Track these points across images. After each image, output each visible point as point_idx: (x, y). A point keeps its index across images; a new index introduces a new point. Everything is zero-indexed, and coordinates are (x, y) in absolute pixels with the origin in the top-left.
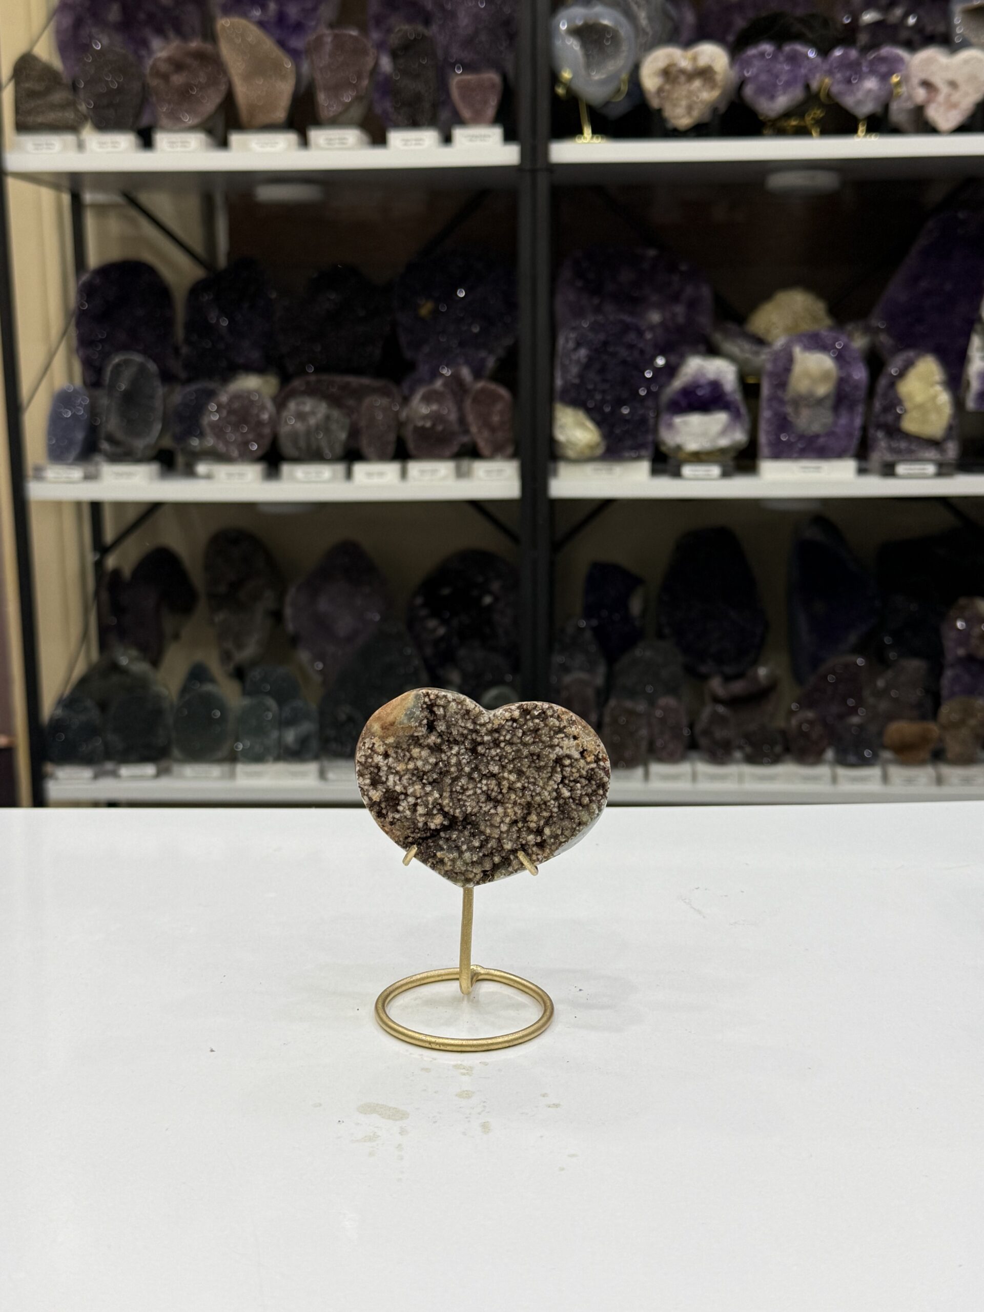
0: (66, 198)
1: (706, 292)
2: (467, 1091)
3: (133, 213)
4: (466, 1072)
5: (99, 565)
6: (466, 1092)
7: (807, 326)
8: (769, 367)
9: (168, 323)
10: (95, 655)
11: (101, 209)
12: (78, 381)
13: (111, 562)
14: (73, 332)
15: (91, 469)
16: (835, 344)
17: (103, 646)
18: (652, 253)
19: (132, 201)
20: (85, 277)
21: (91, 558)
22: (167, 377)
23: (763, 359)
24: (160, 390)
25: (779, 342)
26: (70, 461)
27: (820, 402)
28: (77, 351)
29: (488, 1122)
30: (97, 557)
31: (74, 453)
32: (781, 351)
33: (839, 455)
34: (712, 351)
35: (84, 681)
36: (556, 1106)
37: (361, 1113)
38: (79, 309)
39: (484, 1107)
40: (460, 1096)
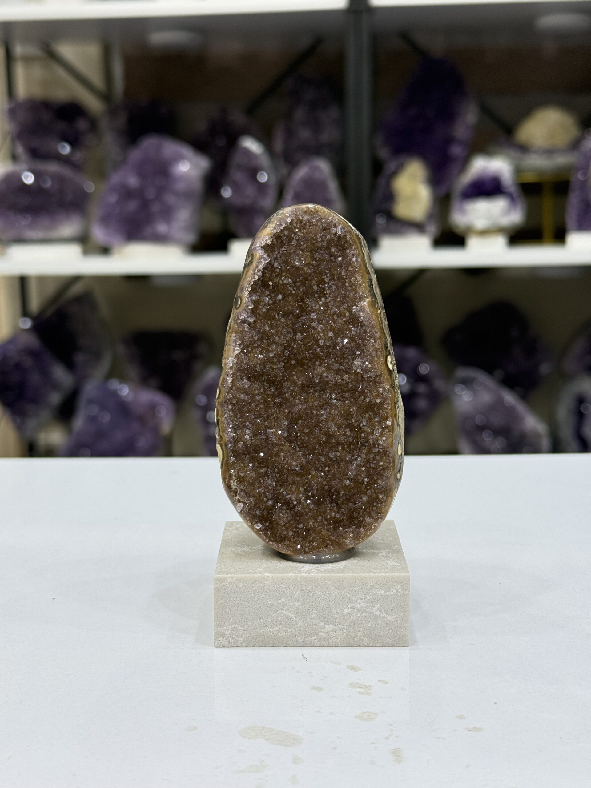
2: (368, 712)
6: (367, 714)
11: (29, 60)
29: (398, 748)
36: (476, 729)
37: (245, 737)
39: (391, 730)
40: (360, 718)
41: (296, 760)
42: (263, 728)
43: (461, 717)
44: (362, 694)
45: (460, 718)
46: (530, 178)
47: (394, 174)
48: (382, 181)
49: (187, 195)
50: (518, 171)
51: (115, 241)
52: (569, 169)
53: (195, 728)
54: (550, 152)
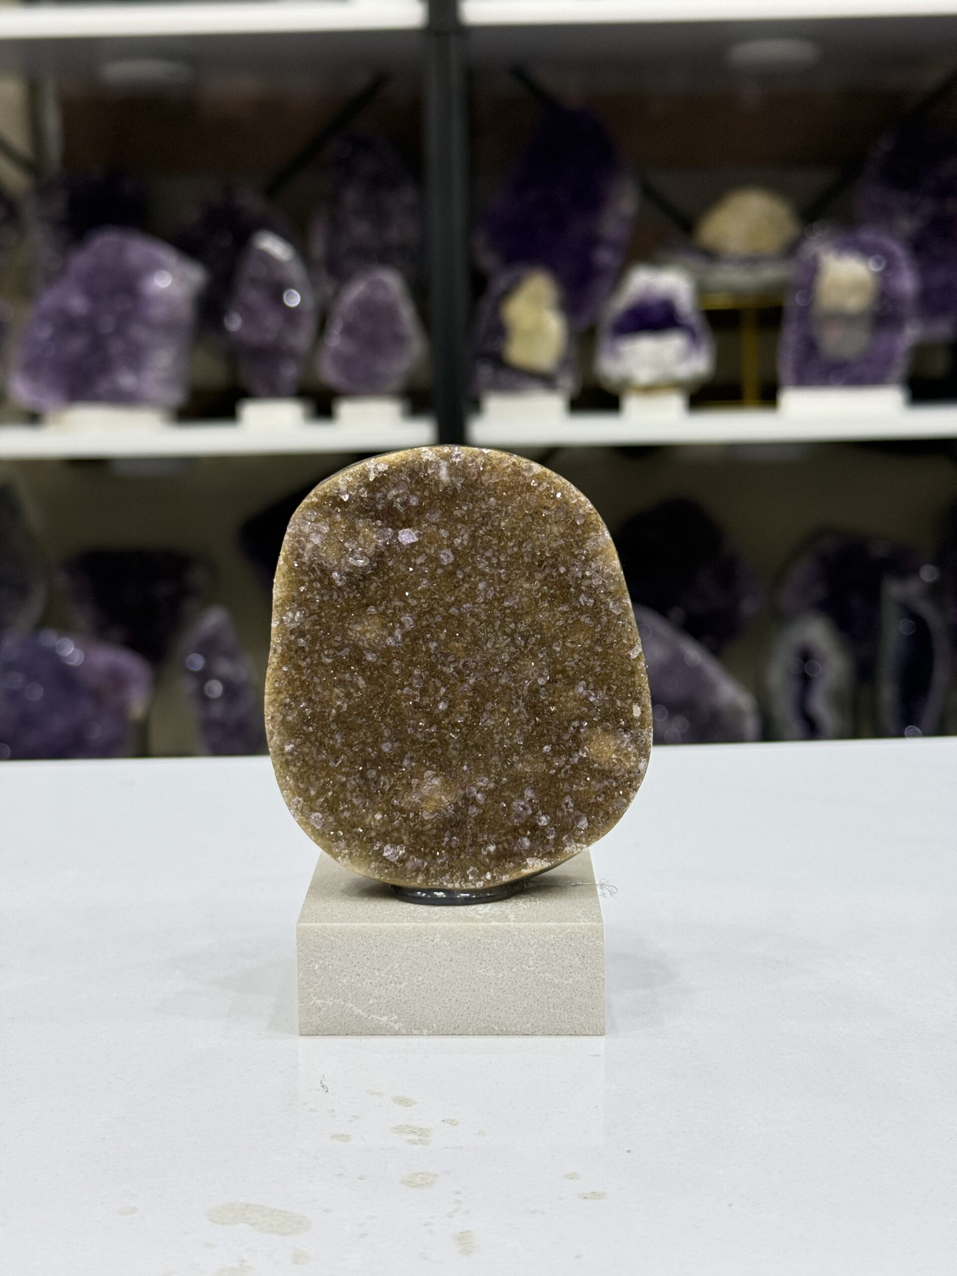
2: (422, 1173)
4: (417, 1138)
6: (420, 1176)
29: (468, 1231)
37: (216, 1222)
39: (458, 1202)
40: (409, 1183)
41: (298, 1258)
42: (247, 1206)
43: (572, 1176)
44: (414, 1143)
45: (571, 1178)
46: (721, 302)
47: (507, 294)
48: (486, 306)
49: (169, 327)
50: (701, 291)
51: (48, 402)
52: (781, 288)
53: (134, 1210)
54: (752, 261)
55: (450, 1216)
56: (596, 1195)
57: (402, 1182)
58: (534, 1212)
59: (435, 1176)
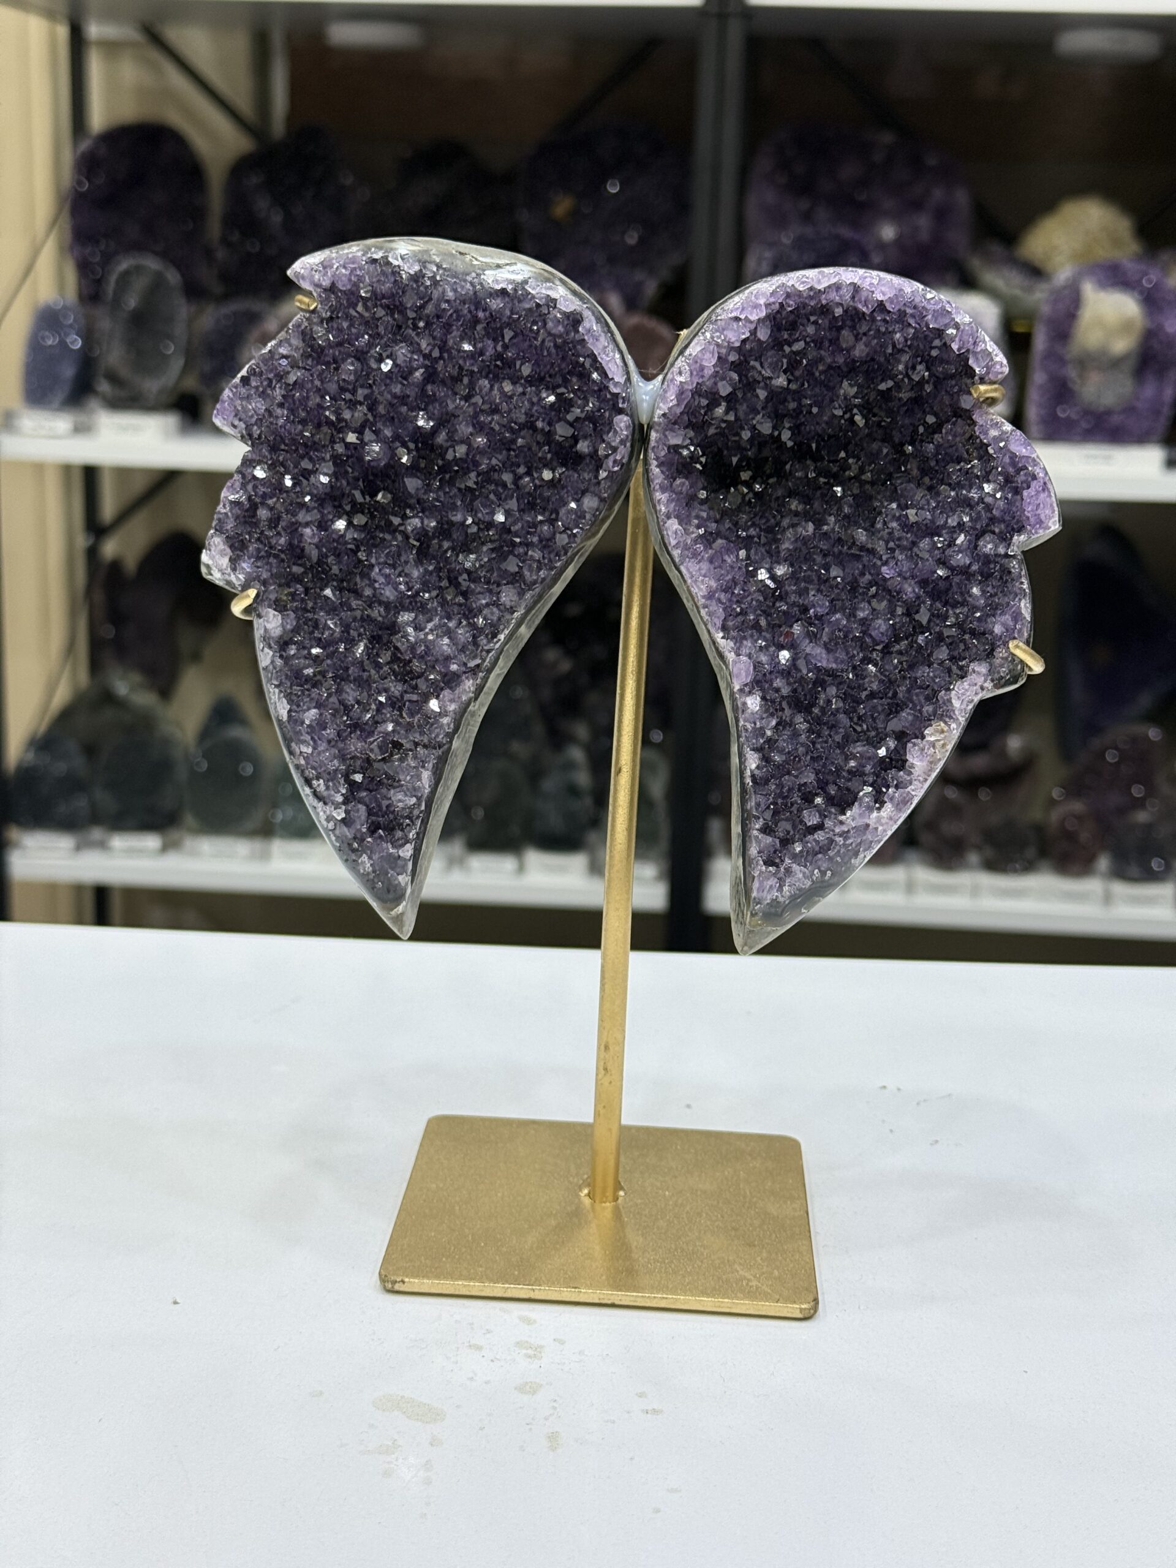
0: (63, 32)
1: (961, 198)
2: (532, 1382)
3: (155, 55)
4: (532, 1353)
5: (92, 553)
6: (530, 1385)
7: (1104, 253)
8: (1046, 309)
9: (198, 214)
10: (83, 677)
11: (111, 48)
12: (71, 293)
13: (110, 548)
14: (66, 222)
15: (82, 418)
16: (1142, 279)
17: (95, 665)
18: (887, 138)
19: (154, 37)
20: (85, 145)
21: (82, 541)
22: (194, 291)
23: (1039, 297)
24: (182, 309)
25: (1063, 274)
26: (56, 404)
27: (1115, 363)
28: (71, 249)
29: (557, 1432)
30: (91, 541)
31: (60, 395)
32: (1065, 288)
33: (1140, 439)
34: (967, 282)
35: (66, 716)
37: (378, 1409)
38: (76, 190)
39: (555, 1408)
40: (521, 1389)
41: (434, 1442)
42: (402, 1397)
43: (641, 1395)
44: (530, 1357)
45: (640, 1397)
53: (321, 1393)
55: (546, 1419)
56: (655, 1412)
57: (516, 1389)
58: (608, 1421)
59: (541, 1386)
